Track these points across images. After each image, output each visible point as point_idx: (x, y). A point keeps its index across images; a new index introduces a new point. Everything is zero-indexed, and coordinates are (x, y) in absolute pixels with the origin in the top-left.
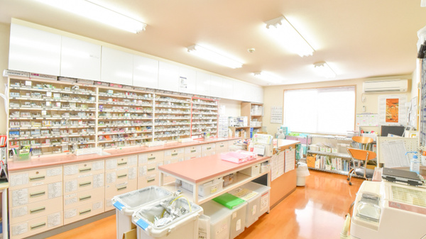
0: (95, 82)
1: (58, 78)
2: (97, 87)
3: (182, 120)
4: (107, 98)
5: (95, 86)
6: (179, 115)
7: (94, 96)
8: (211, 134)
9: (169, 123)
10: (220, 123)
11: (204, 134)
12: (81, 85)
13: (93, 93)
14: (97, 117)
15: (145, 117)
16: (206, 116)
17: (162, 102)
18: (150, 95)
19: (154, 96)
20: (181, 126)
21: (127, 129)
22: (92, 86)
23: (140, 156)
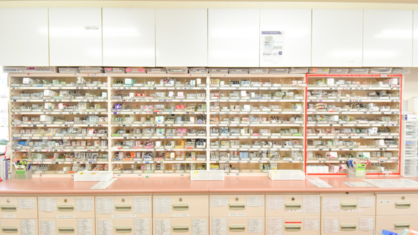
0: (103, 69)
1: (58, 69)
2: (109, 76)
3: (283, 129)
4: (127, 92)
5: (105, 75)
6: (277, 117)
7: (106, 91)
8: (370, 166)
9: (244, 135)
10: (405, 138)
11: (349, 164)
12: (86, 75)
13: (103, 87)
14: (109, 123)
15: (192, 122)
16: (359, 117)
17: (232, 91)
18: (199, 81)
19: (208, 80)
20: (282, 142)
21: (158, 144)
22: (101, 75)
23: (156, 198)
